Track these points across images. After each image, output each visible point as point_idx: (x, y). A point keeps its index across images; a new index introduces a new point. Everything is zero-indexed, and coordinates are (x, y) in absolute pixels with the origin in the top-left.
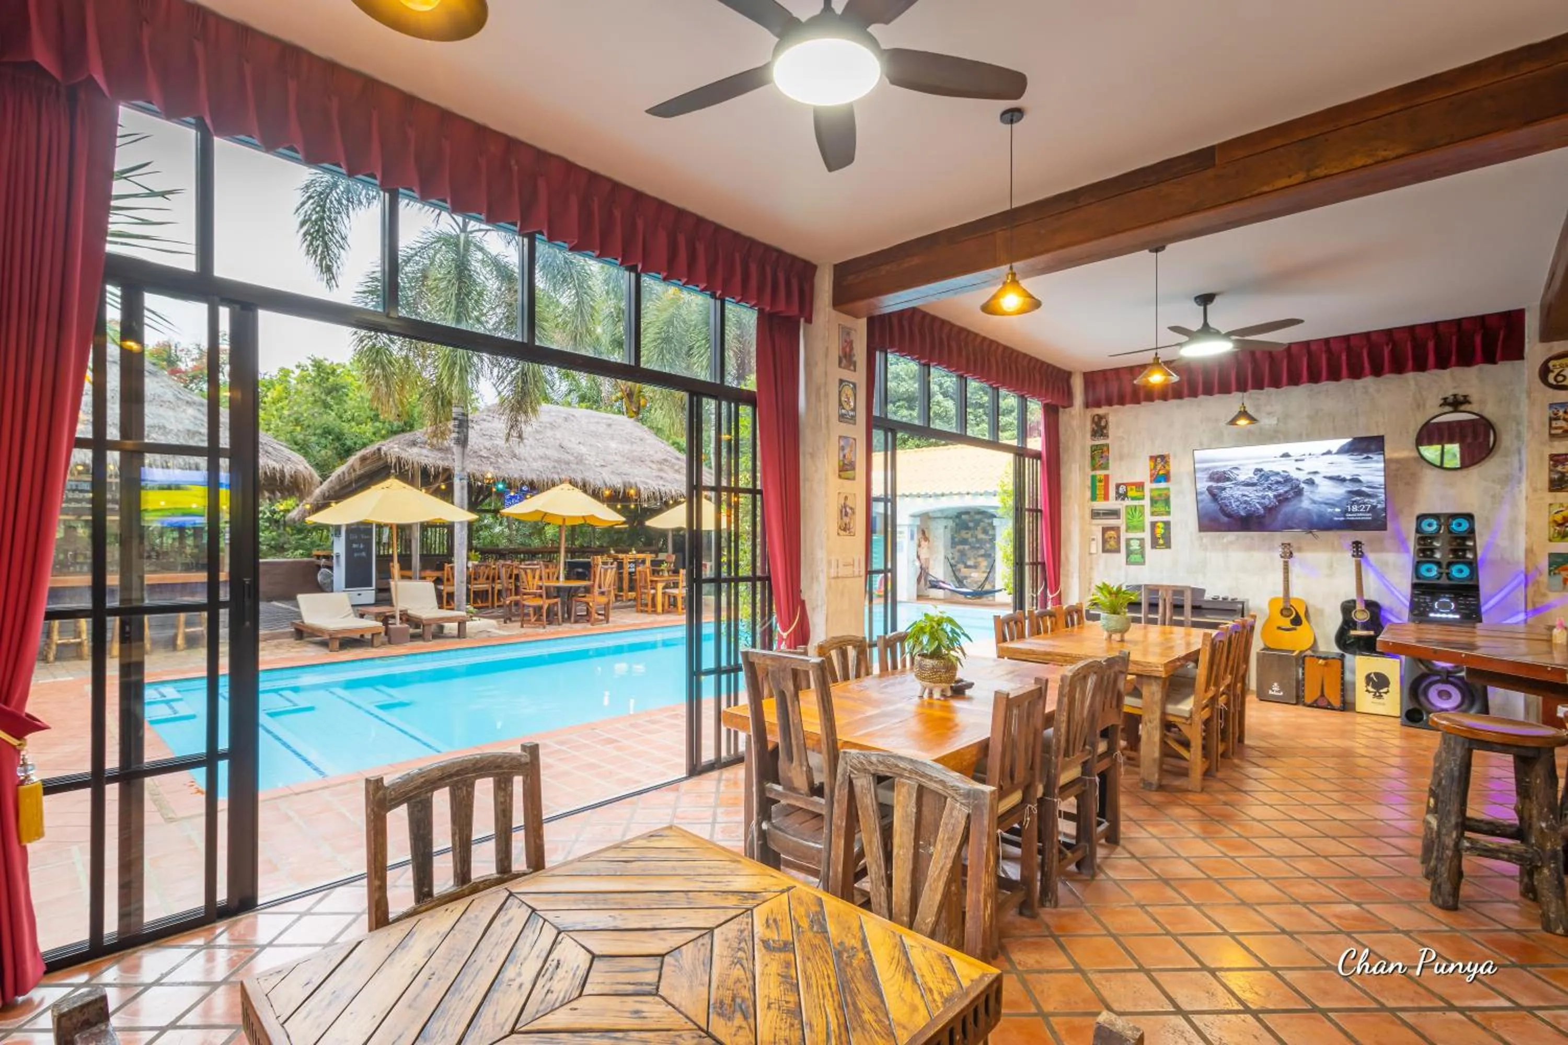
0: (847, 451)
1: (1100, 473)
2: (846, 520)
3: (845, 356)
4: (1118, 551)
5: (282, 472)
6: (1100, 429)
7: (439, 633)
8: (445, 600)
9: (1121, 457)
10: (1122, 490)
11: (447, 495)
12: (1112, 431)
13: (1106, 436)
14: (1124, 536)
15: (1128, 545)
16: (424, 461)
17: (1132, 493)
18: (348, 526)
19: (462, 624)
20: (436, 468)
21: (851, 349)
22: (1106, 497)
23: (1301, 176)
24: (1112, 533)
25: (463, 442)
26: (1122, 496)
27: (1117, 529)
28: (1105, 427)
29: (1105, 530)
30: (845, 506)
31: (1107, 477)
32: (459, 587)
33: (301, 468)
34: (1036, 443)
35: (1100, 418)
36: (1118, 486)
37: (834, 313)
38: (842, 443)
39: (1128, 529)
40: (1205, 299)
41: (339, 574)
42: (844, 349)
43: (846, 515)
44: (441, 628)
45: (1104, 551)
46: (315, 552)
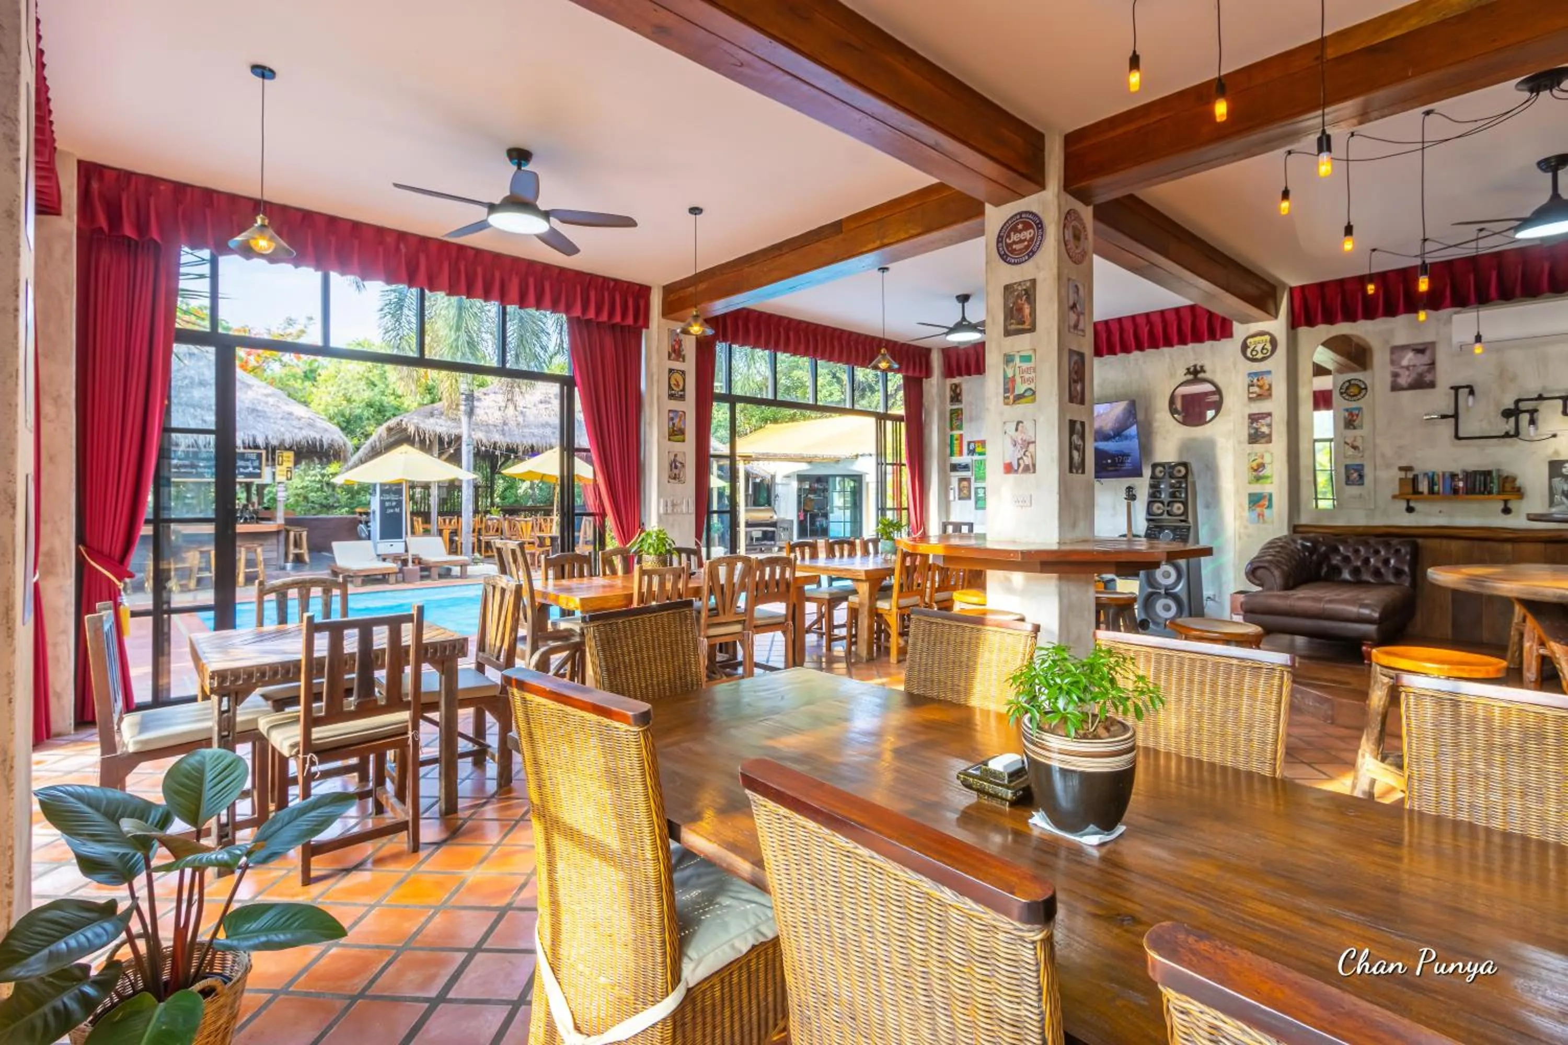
0: (676, 421)
1: (956, 433)
2: (677, 471)
3: (674, 351)
4: (969, 498)
5: (321, 441)
6: (956, 397)
7: (446, 574)
8: (453, 547)
9: (971, 419)
10: (972, 446)
11: (455, 459)
12: (965, 397)
13: (960, 401)
14: (974, 485)
15: (976, 493)
16: (439, 430)
17: (979, 450)
18: (382, 485)
19: (463, 566)
20: (450, 436)
21: (680, 345)
22: (961, 453)
23: (878, 243)
24: (965, 483)
25: (471, 413)
26: (972, 452)
27: (968, 480)
28: (960, 394)
29: (961, 480)
30: (675, 461)
31: (961, 435)
32: (466, 539)
33: (336, 437)
34: (899, 410)
35: (956, 386)
36: (969, 443)
37: (664, 321)
38: (671, 415)
39: (976, 479)
40: (964, 298)
41: (376, 526)
42: (673, 347)
43: (676, 467)
44: (449, 570)
45: (960, 499)
46: (358, 510)
